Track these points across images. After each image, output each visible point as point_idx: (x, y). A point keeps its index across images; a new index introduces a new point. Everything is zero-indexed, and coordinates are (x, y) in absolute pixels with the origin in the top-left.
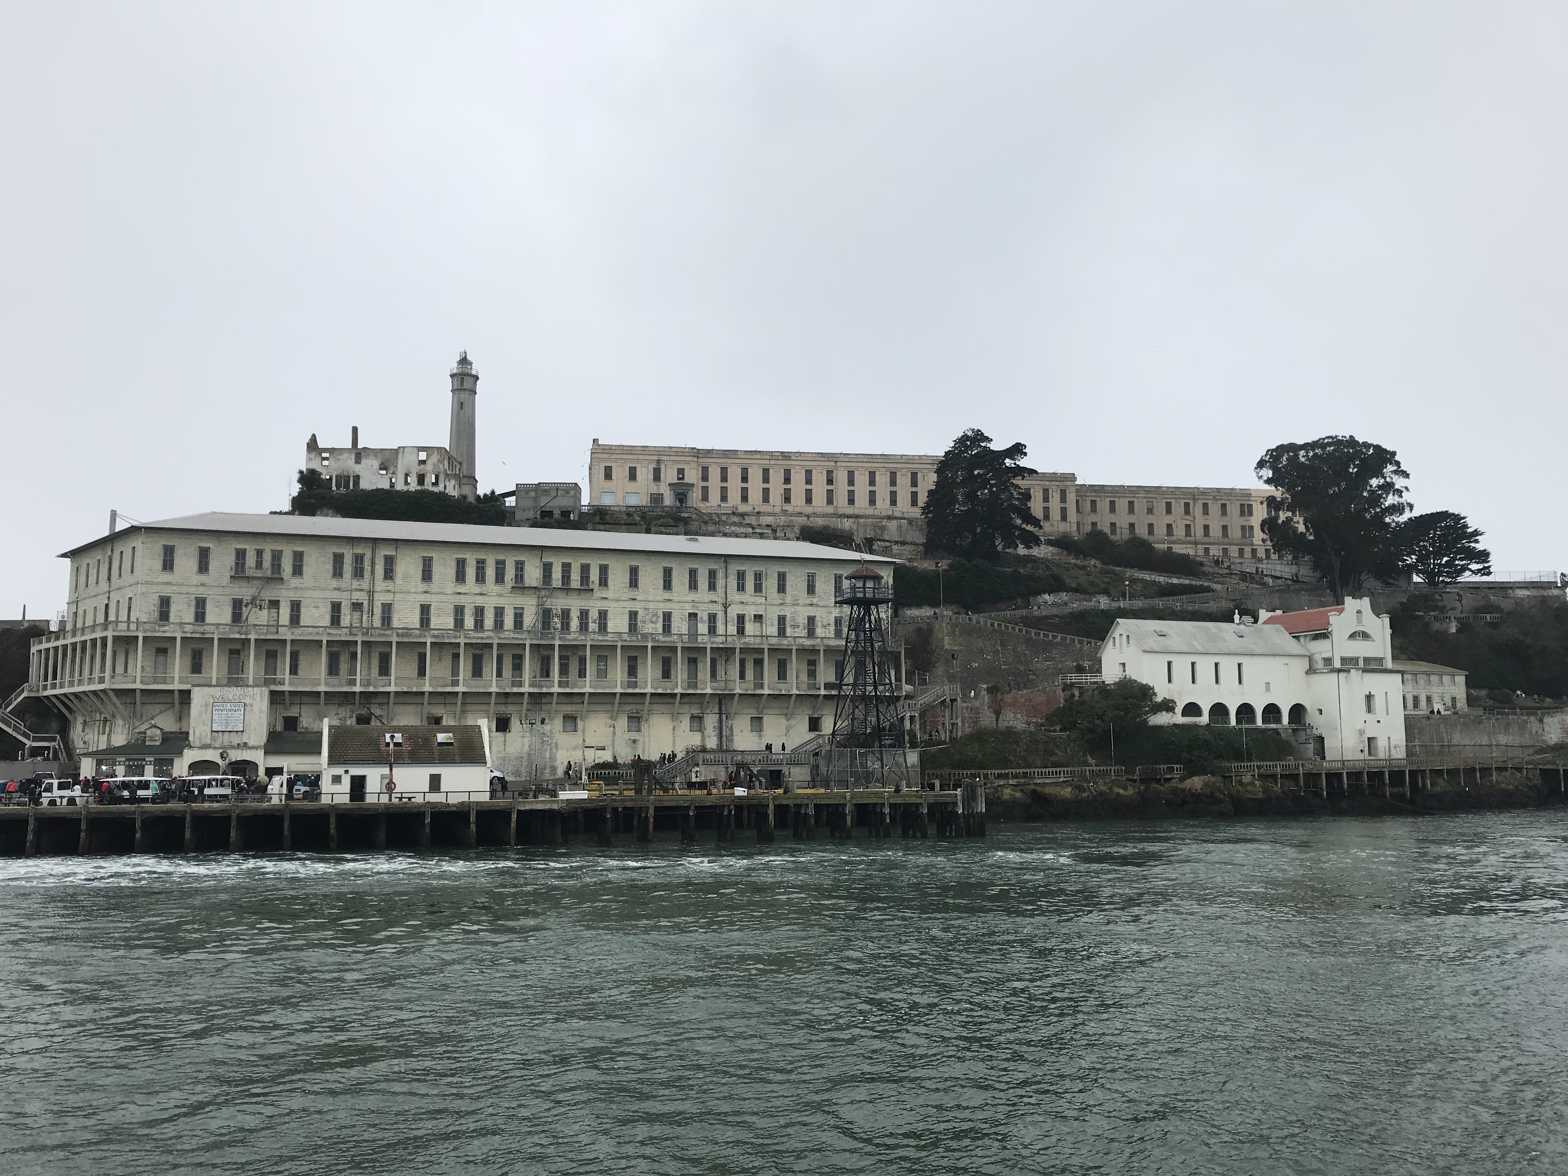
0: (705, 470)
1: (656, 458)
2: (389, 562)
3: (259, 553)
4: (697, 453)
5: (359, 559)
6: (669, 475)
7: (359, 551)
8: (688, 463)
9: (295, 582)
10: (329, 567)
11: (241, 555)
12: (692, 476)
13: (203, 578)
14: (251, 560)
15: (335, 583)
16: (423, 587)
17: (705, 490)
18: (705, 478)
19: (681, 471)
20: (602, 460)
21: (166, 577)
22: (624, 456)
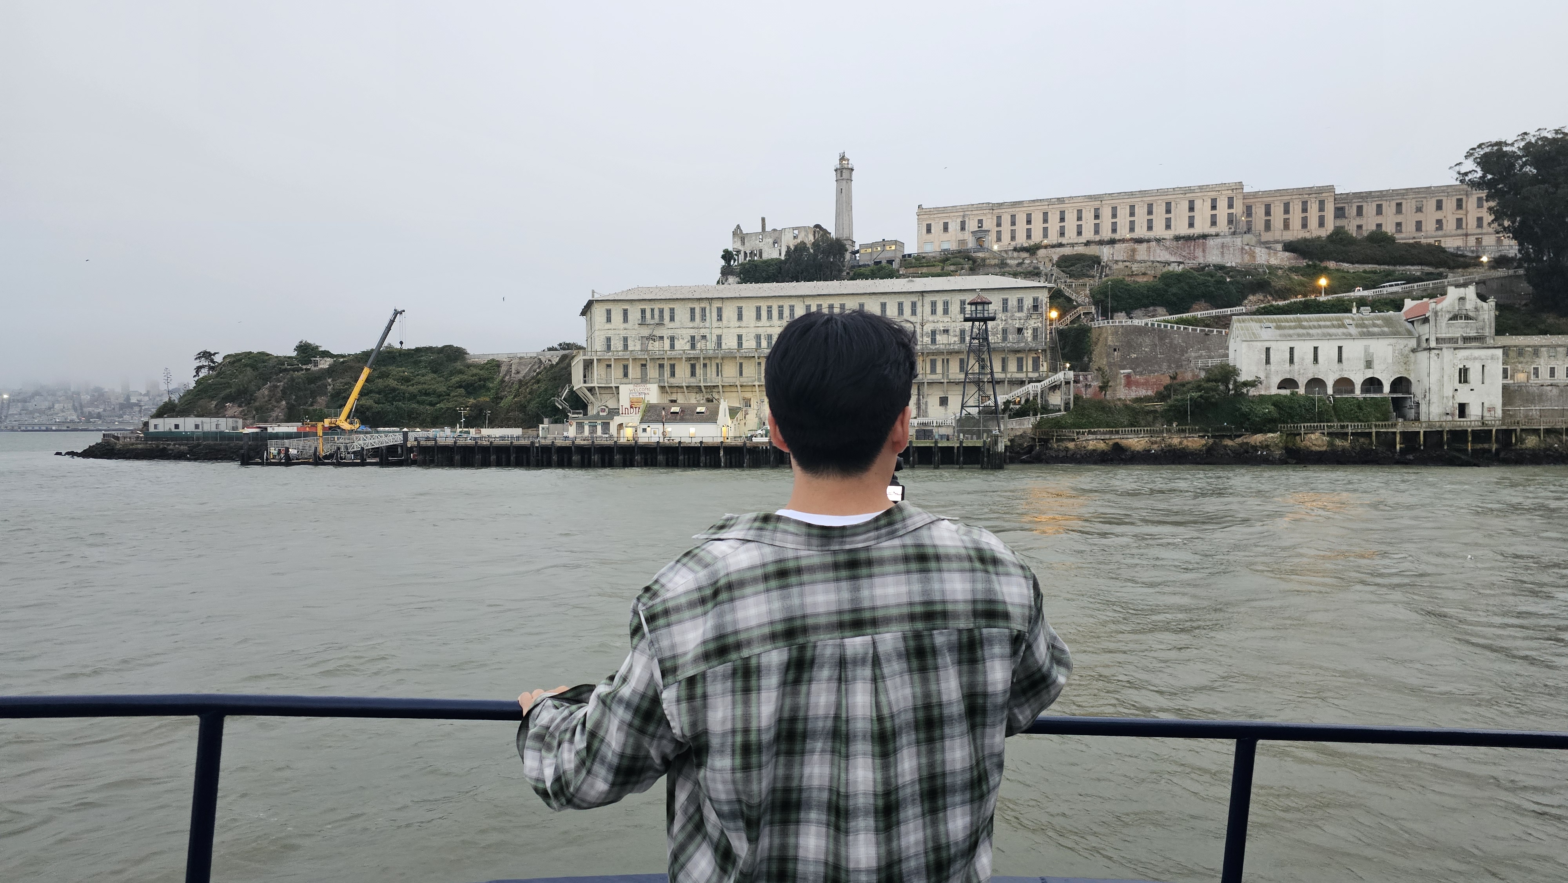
0: (999, 218)
1: (962, 214)
2: (720, 310)
3: (652, 310)
4: (992, 207)
5: (703, 310)
6: (972, 225)
7: (703, 305)
8: (985, 214)
9: (672, 325)
10: (689, 316)
11: (643, 311)
12: (989, 224)
13: (626, 325)
14: (648, 315)
15: (691, 325)
16: (737, 324)
17: (999, 233)
18: (999, 225)
19: (980, 221)
20: (924, 220)
21: (608, 326)
22: (940, 215)
